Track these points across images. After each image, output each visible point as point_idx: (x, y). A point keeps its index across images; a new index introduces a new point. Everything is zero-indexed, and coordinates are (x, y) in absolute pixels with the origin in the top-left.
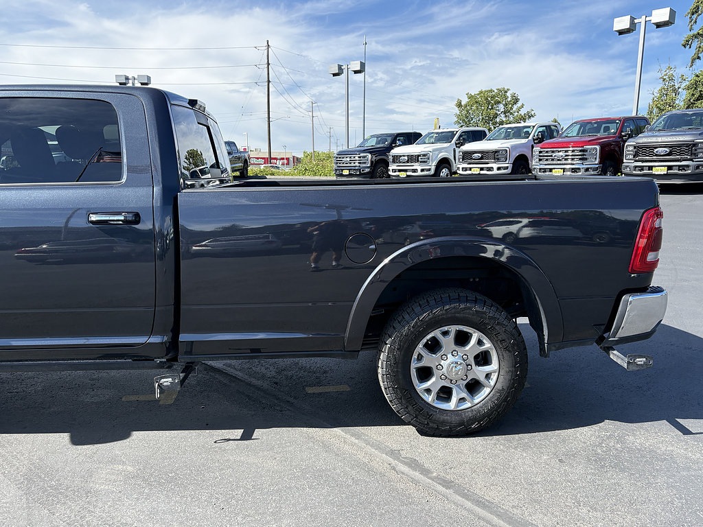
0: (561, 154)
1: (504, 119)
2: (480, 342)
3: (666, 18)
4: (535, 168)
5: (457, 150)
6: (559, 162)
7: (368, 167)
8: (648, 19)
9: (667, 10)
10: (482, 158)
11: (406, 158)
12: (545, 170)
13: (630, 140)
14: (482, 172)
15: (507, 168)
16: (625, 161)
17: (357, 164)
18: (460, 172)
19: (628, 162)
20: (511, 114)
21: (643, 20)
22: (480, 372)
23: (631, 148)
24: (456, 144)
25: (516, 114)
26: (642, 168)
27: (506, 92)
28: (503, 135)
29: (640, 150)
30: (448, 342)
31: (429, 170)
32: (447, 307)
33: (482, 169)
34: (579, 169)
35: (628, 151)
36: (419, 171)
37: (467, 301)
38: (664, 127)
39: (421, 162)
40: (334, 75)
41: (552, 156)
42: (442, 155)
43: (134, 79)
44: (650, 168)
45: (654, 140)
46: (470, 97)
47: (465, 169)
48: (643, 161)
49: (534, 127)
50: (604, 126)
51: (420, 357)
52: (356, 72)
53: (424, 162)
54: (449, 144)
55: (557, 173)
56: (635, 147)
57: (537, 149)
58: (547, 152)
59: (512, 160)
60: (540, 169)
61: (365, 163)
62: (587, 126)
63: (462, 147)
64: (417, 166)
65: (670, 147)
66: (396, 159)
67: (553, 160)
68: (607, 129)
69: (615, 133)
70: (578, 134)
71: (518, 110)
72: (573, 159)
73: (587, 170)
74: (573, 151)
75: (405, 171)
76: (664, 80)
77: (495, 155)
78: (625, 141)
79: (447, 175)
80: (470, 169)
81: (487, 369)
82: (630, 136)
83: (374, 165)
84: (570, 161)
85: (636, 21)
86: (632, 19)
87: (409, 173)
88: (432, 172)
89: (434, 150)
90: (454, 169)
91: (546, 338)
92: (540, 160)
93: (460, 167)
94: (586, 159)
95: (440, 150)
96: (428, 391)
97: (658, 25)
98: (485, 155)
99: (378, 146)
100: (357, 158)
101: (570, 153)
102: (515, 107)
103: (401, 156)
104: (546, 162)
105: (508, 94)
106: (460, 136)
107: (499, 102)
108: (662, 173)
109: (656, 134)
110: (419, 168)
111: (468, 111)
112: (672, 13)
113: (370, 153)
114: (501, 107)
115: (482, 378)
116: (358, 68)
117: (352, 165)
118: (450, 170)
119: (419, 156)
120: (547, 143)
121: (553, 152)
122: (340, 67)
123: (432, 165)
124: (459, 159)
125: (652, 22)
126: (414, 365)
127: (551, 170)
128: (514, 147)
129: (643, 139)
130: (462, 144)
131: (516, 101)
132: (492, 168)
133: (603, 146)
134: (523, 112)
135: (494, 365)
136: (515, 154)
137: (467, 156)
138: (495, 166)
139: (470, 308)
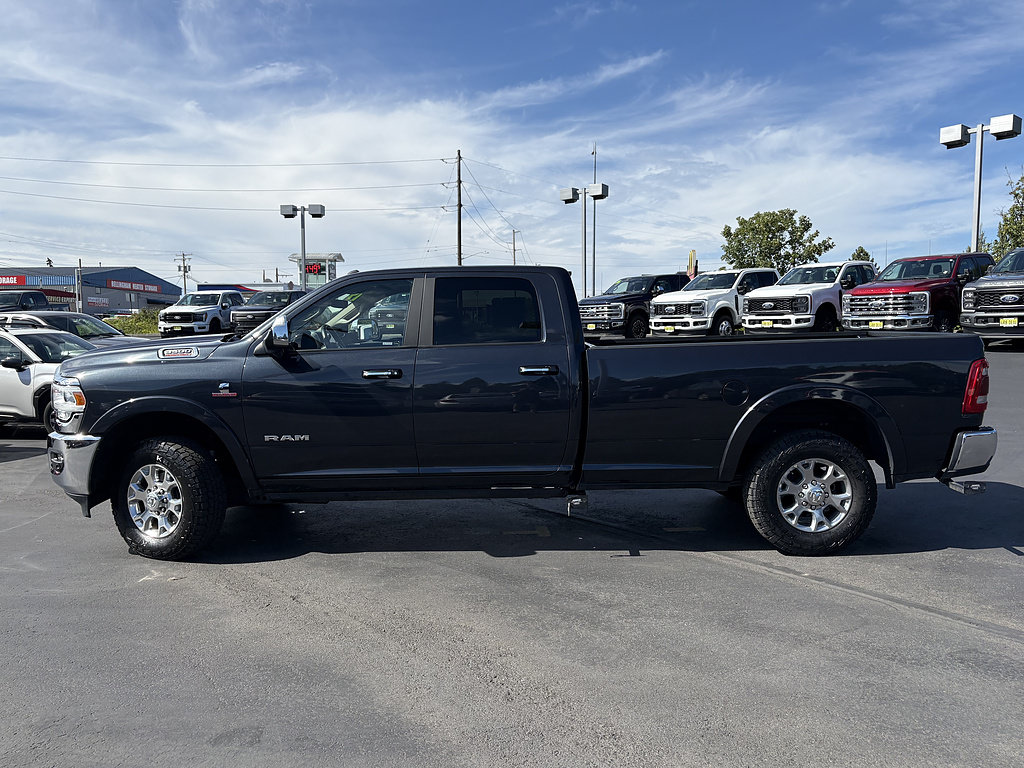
0: (879, 302)
1: (791, 252)
2: (835, 474)
3: (1009, 127)
4: (845, 320)
5: (740, 298)
6: (876, 312)
7: (621, 320)
8: (985, 128)
9: (1010, 118)
10: (775, 308)
11: (673, 308)
12: (859, 323)
13: (968, 284)
14: (776, 326)
15: (808, 320)
16: (963, 310)
17: (606, 316)
18: (747, 325)
19: (967, 311)
20: (801, 244)
21: (978, 129)
22: (836, 499)
23: (970, 295)
24: (738, 290)
25: (808, 244)
26: (986, 319)
27: (792, 215)
28: (799, 278)
29: (981, 297)
30: (808, 473)
31: (705, 323)
32: (808, 442)
33: (775, 321)
34: (904, 320)
35: (967, 298)
36: (691, 324)
37: (825, 438)
38: (1012, 268)
39: (693, 313)
40: (567, 201)
41: (867, 305)
42: (721, 303)
43: (304, 209)
44: (997, 319)
45: (999, 284)
46: (742, 222)
47: (752, 322)
48: (986, 311)
49: (841, 267)
50: (933, 265)
51: (784, 486)
52: (596, 198)
53: (697, 313)
54: (729, 290)
55: (876, 325)
56: (975, 294)
57: (847, 296)
58: (861, 300)
59: (814, 311)
60: (853, 321)
61: (617, 315)
62: (913, 268)
63: (747, 294)
64: (688, 318)
65: (1020, 293)
66: (660, 309)
67: (869, 310)
68: (938, 270)
69: (948, 275)
70: (900, 276)
71: (811, 239)
72: (895, 309)
73: (914, 322)
74: (895, 299)
75: (673, 324)
76: (1016, 195)
77: (794, 304)
78: (962, 286)
79: (728, 330)
80: (760, 322)
81: (842, 496)
82: (969, 280)
83: (630, 317)
84: (891, 311)
85: (969, 131)
86: (965, 129)
87: (677, 328)
88: (709, 326)
89: (710, 298)
90: (737, 321)
91: (892, 470)
92: (852, 310)
93: (747, 319)
94: (913, 308)
95: (718, 298)
96: (791, 516)
97: (1000, 136)
98: (779, 304)
99: (634, 292)
100: (606, 309)
101: (891, 301)
102: (806, 236)
103: (666, 306)
104: (859, 313)
105: (796, 217)
106: (743, 279)
107: (782, 229)
108: (1012, 326)
109: (1002, 277)
110: (691, 321)
111: (739, 241)
112: (1017, 121)
113: (623, 302)
114: (787, 236)
115: (837, 504)
116: (600, 193)
117: (600, 317)
118: (731, 322)
119: (690, 305)
120: (861, 289)
121: (869, 300)
122: (575, 192)
123: (709, 317)
124: (744, 309)
125: (991, 132)
126: (779, 493)
127: (867, 322)
128: (817, 294)
129: (986, 283)
130: (747, 290)
131: (807, 226)
132: (790, 320)
133: (934, 292)
134: (817, 241)
135: (848, 494)
136: (818, 303)
137: (755, 305)
138: (793, 318)
139: (826, 444)
